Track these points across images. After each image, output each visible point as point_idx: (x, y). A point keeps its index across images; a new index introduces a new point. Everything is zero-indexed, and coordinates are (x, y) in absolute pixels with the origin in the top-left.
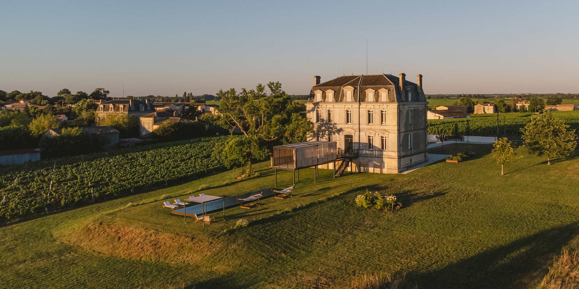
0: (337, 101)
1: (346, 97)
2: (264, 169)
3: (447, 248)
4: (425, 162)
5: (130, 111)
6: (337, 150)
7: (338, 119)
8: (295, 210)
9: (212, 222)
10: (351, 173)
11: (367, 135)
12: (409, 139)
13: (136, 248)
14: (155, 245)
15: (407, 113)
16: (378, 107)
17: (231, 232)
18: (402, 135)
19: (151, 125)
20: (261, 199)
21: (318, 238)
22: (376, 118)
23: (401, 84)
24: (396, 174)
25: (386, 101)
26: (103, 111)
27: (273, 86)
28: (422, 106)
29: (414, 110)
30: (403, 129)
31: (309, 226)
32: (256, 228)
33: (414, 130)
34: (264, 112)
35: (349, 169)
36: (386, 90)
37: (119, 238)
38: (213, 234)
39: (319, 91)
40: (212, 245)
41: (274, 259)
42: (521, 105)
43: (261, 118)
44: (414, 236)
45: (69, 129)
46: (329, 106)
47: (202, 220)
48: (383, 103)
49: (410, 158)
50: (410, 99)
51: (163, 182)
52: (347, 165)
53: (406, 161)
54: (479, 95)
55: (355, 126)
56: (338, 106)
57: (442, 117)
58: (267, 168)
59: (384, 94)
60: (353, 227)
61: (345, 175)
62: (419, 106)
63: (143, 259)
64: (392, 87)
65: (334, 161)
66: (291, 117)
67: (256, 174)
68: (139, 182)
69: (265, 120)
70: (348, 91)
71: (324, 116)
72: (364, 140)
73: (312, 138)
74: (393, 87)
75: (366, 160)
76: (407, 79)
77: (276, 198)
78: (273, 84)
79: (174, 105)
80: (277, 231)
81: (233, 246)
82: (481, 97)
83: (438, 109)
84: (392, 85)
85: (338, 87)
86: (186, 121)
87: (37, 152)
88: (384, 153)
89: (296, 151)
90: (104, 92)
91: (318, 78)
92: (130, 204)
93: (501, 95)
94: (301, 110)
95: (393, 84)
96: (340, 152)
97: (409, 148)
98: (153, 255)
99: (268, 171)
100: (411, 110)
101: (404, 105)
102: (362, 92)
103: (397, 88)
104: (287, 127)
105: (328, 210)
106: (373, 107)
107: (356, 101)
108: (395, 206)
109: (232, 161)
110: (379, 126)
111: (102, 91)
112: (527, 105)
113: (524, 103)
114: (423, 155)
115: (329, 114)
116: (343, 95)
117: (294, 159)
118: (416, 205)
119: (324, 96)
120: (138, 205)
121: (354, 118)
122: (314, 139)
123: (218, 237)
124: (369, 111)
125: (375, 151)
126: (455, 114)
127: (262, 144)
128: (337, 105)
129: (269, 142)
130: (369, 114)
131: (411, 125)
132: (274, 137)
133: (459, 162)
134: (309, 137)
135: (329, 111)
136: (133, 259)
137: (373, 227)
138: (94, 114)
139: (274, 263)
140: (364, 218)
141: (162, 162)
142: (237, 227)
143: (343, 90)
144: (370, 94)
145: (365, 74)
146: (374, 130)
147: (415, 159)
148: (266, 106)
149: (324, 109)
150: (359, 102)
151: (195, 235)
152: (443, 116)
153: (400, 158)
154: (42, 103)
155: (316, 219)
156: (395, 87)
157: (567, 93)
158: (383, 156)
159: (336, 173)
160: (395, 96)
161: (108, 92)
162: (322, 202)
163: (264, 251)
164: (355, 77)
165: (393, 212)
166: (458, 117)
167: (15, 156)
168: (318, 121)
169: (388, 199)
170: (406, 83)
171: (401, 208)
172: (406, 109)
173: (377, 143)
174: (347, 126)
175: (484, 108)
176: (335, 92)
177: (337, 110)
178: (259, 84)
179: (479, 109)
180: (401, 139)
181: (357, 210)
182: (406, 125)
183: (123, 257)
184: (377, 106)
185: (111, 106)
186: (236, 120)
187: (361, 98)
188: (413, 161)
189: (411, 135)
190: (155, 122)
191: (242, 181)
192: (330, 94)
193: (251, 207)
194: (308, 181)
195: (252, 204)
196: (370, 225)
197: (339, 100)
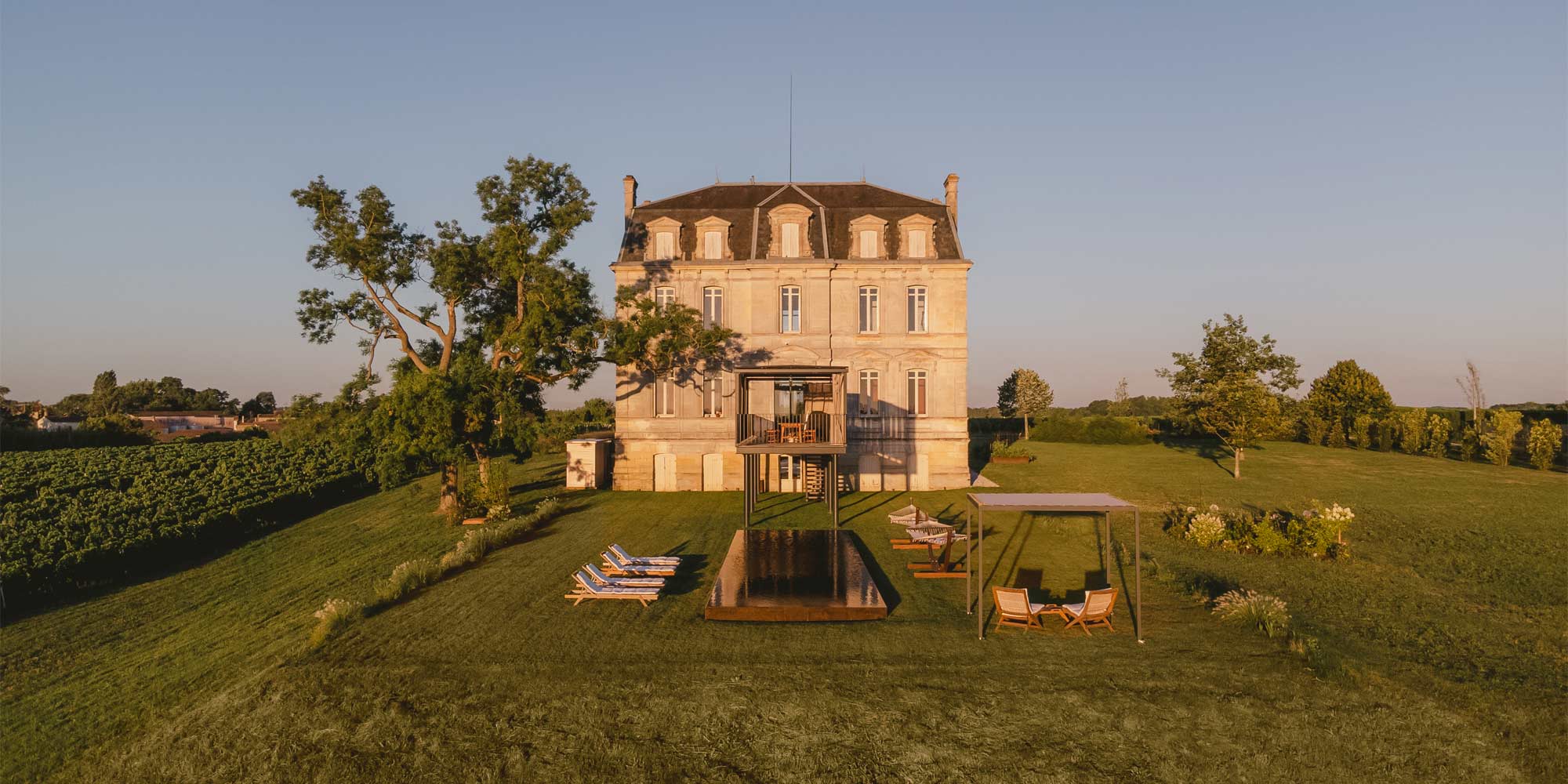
0: (741, 257)
1: (780, 240)
7: (748, 317)
11: (860, 368)
16: (897, 276)
22: (890, 311)
24: (964, 492)
25: (924, 256)
39: (665, 221)
46: (711, 274)
48: (916, 262)
55: (817, 337)
56: (748, 274)
59: (916, 233)
70: (788, 223)
73: (636, 386)
75: (855, 449)
85: (745, 212)
88: (919, 425)
102: (836, 226)
106: (877, 275)
107: (818, 254)
110: (902, 338)
116: (767, 237)
119: (688, 241)
121: (810, 313)
122: (645, 389)
124: (861, 290)
125: (887, 418)
128: (745, 270)
134: (627, 383)
143: (765, 219)
144: (867, 234)
146: (884, 353)
150: (831, 258)
158: (917, 436)
173: (895, 394)
174: (780, 341)
176: (733, 225)
177: (742, 287)
184: (891, 272)
187: (834, 247)
192: (713, 232)
197: (754, 253)
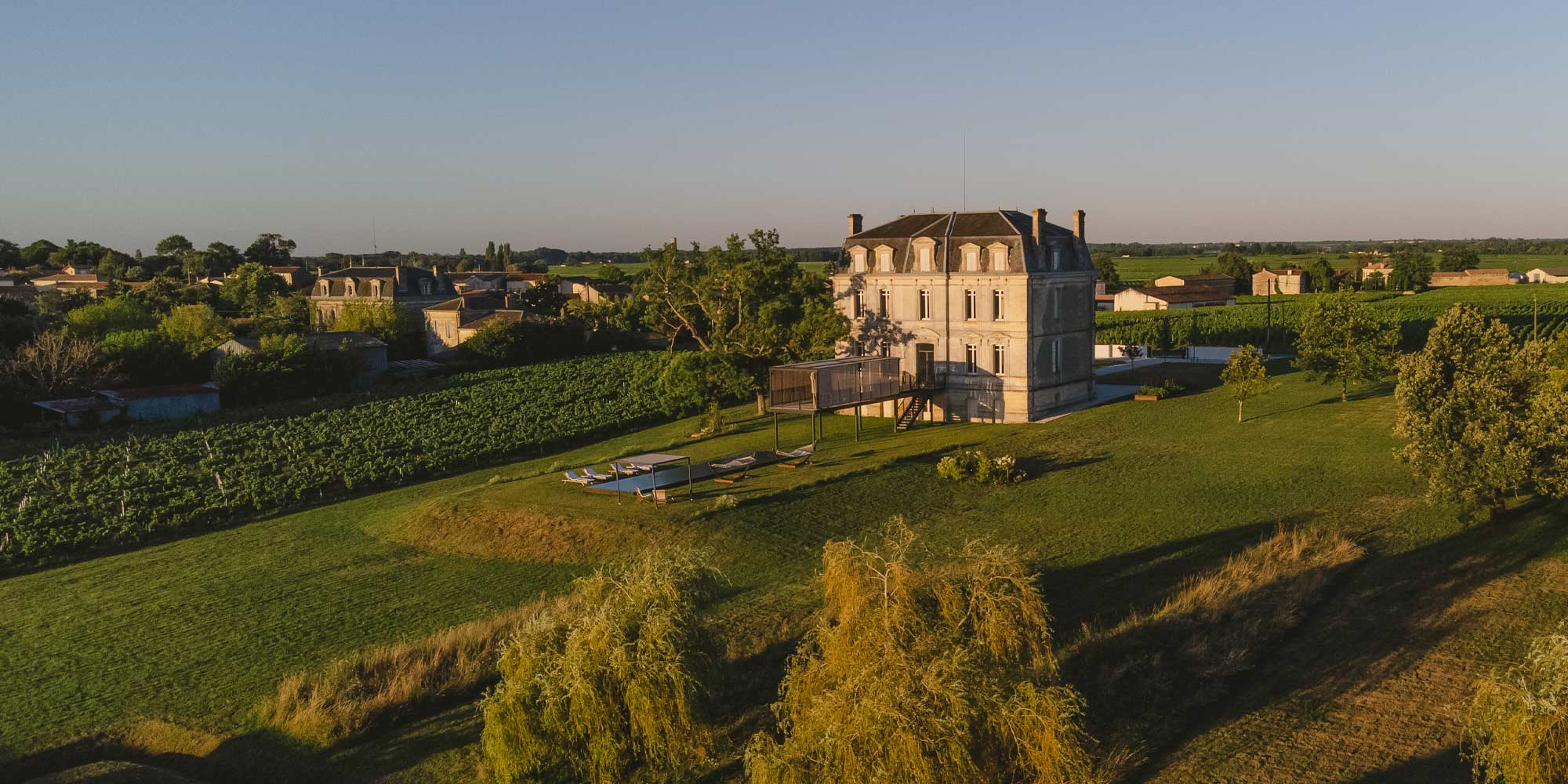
0: (899, 271)
1: (919, 260)
2: (742, 419)
3: (1094, 533)
4: (1091, 401)
5: (397, 294)
6: (901, 375)
7: (902, 311)
8: (821, 483)
9: (669, 501)
10: (931, 424)
11: (965, 343)
12: (1054, 350)
13: (539, 544)
14: (574, 538)
15: (1050, 296)
16: (988, 282)
17: (709, 516)
18: (1038, 342)
19: (453, 329)
20: (752, 467)
21: (867, 524)
22: (984, 306)
23: (1036, 233)
24: (1024, 425)
25: (1003, 269)
26: (328, 294)
27: (760, 239)
28: (1084, 279)
29: (1065, 288)
30: (1039, 330)
31: (849, 507)
32: (752, 510)
33: (1064, 332)
34: (742, 295)
35: (927, 416)
36: (1003, 246)
37: (501, 531)
38: (677, 520)
39: (859, 248)
40: (679, 534)
41: (792, 553)
42: (1372, 271)
43: (736, 310)
44: (1040, 520)
45: (276, 338)
46: (884, 281)
47: (651, 500)
48: (997, 274)
49: (1053, 391)
50: (1056, 266)
51: (535, 445)
52: (923, 408)
53: (1046, 397)
54: (1280, 245)
55: (939, 323)
56: (902, 282)
57: (1163, 305)
58: (749, 417)
59: (999, 253)
60: (930, 509)
61: (915, 428)
62: (1078, 279)
63: (555, 560)
64: (1016, 240)
65: (895, 398)
66: (802, 306)
67: (732, 427)
68: (483, 445)
69: (746, 313)
70: (924, 248)
71: (872, 303)
72: (958, 356)
74: (1018, 239)
75: (963, 396)
76: (1049, 219)
77: (780, 465)
78: (760, 234)
79: (478, 280)
80: (792, 515)
81: (717, 536)
82: (1285, 250)
83: (1160, 283)
84: (1015, 234)
85: (901, 239)
86: (537, 317)
87: (210, 391)
88: (1001, 381)
89: (817, 376)
90: (282, 243)
91: (857, 219)
92: (497, 477)
93: (1344, 244)
94: (821, 290)
95: (1018, 233)
96: (908, 381)
97: (1054, 370)
98: (573, 554)
99: (755, 422)
100: (1058, 289)
101: (1043, 278)
102: (952, 250)
103: (1028, 241)
104: (794, 327)
105: (884, 483)
106: (976, 282)
107: (940, 270)
108: (1012, 476)
109: (675, 399)
110: (989, 324)
111: (277, 242)
112: (1386, 272)
113: (1382, 266)
114: (1084, 385)
115: (883, 299)
116: (912, 258)
117: (814, 391)
118: (1052, 477)
119: (871, 260)
120: (511, 480)
121: (937, 307)
123: (687, 523)
124: (968, 292)
125: (981, 377)
126: (1197, 297)
127: (741, 363)
128: (900, 280)
129: (755, 358)
130: (969, 299)
131: (1058, 320)
132: (765, 350)
133: (1159, 398)
135: (882, 292)
136: (536, 562)
137: (969, 509)
138: (304, 302)
139: (791, 559)
140: (951, 496)
141: (514, 408)
142: (719, 507)
143: (912, 246)
144: (970, 254)
145: (960, 211)
146: (980, 333)
147: (1066, 393)
148: (747, 283)
149: (873, 287)
150: (947, 272)
151: (643, 520)
152: (1165, 303)
153: (1032, 390)
154: (128, 274)
155: (861, 497)
156: (1023, 238)
157: (1514, 238)
159: (899, 422)
160: (1023, 259)
161: (292, 244)
162: (874, 471)
163: (773, 543)
164: (939, 216)
165: (1008, 486)
166: (1204, 303)
167: (166, 401)
168: (858, 313)
169: (999, 462)
170: (1047, 229)
171: (1024, 479)
172: (1048, 286)
173: (985, 362)
174: (921, 324)
175: (1277, 281)
176: (895, 251)
177: (899, 290)
178: (732, 235)
179: (1261, 284)
180: (1036, 351)
181: (940, 484)
182: (1047, 319)
183: (518, 559)
184: (984, 280)
185: (349, 282)
186: (682, 313)
187: (950, 264)
188: (1062, 398)
189: (1057, 343)
190: (464, 322)
191: (703, 440)
192: (884, 254)
193: (736, 480)
194: (840, 438)
195: (736, 476)
196: (963, 506)
197: (905, 268)
